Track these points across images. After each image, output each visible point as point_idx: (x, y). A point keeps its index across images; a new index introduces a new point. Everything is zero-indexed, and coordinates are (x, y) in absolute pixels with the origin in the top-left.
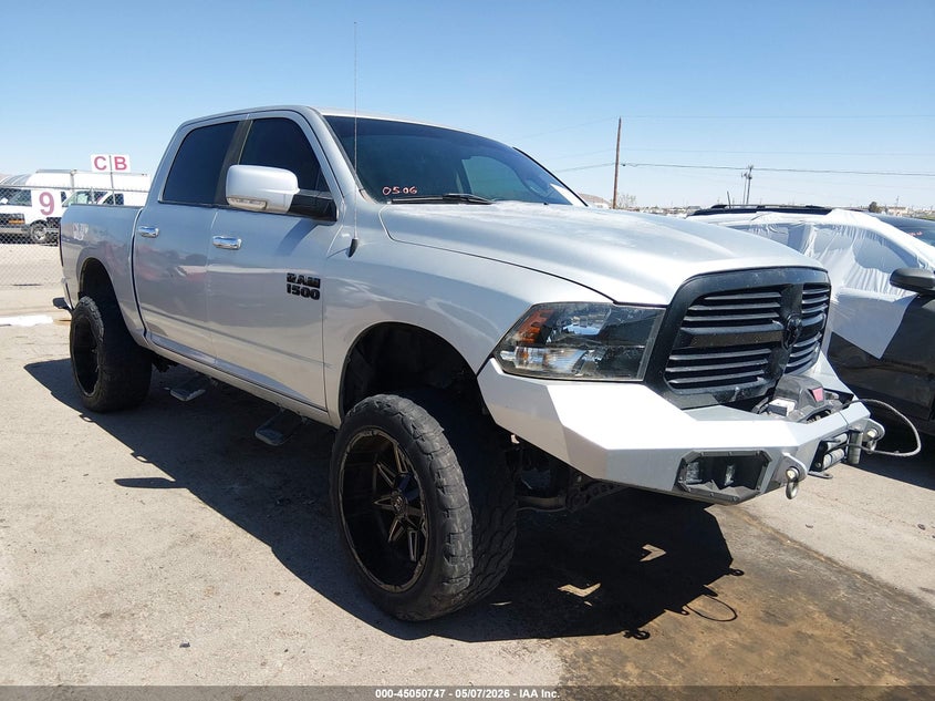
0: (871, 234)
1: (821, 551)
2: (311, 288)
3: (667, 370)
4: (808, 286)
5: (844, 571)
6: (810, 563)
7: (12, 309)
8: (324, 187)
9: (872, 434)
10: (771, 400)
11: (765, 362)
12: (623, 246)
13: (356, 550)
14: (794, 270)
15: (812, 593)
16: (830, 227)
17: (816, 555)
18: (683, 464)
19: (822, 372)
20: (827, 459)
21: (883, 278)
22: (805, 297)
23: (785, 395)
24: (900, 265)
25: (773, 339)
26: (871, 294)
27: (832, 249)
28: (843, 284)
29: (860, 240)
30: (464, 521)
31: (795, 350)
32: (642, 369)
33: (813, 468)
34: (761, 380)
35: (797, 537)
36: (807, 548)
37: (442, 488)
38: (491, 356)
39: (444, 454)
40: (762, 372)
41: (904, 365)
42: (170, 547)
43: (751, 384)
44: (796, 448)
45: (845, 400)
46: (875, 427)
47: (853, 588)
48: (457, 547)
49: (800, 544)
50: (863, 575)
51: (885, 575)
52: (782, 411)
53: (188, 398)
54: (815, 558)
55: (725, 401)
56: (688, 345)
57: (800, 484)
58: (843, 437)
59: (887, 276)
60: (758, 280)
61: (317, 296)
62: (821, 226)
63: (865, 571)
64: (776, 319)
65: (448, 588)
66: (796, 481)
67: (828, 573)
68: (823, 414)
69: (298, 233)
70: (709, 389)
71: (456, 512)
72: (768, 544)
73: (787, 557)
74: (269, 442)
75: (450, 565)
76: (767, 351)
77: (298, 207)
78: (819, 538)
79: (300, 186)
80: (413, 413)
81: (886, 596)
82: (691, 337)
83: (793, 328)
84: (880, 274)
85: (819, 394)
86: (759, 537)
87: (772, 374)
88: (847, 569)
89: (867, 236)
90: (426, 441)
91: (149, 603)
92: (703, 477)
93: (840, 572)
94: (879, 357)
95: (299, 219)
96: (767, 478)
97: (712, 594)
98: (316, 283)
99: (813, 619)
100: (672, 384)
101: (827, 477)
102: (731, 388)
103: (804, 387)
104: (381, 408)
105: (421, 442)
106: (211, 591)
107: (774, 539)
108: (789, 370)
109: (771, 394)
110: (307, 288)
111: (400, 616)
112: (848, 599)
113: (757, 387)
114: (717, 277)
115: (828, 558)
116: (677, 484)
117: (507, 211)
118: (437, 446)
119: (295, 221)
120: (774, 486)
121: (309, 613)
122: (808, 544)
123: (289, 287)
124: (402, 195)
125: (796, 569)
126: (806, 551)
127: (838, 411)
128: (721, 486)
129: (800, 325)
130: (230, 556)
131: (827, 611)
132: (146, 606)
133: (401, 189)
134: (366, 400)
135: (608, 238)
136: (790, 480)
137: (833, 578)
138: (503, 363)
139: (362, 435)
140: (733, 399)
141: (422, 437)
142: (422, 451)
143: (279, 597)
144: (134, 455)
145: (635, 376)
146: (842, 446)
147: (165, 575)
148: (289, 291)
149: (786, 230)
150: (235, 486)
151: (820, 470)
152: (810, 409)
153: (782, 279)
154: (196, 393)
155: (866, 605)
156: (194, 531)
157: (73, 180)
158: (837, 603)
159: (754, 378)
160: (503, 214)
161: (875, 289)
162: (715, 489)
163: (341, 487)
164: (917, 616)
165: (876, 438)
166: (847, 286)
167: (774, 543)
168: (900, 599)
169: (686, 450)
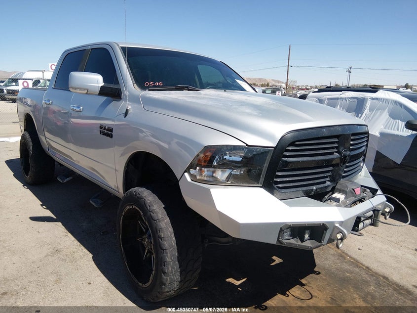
0: (397, 103)
1: (364, 263)
2: (109, 132)
3: (275, 180)
4: (353, 135)
5: (374, 274)
6: (357, 270)
7: (8, 134)
8: (117, 82)
9: (387, 210)
10: (333, 194)
11: (330, 174)
12: (255, 115)
13: (127, 263)
14: (346, 126)
15: (356, 287)
16: (377, 99)
17: (361, 266)
18: (281, 230)
19: (364, 177)
20: (361, 225)
21: (402, 124)
22: (352, 140)
23: (340, 191)
24: (410, 118)
25: (334, 162)
26: (396, 132)
27: (378, 110)
28: (382, 127)
29: (391, 106)
30: (172, 255)
31: (347, 167)
32: (262, 179)
33: (354, 230)
34: (328, 183)
35: (353, 255)
36: (357, 261)
37: (161, 238)
38: (185, 172)
39: (163, 220)
40: (328, 179)
41: (412, 167)
42: (45, 256)
43: (322, 186)
44: (342, 222)
45: (374, 192)
46: (388, 206)
47: (378, 285)
48: (168, 269)
49: (354, 259)
50: (384, 277)
51: (395, 277)
52: (337, 200)
53: (64, 181)
54: (360, 267)
55: (308, 194)
56: (286, 166)
57: (345, 241)
58: (371, 213)
59: (404, 124)
60: (325, 132)
61: (111, 136)
62: (373, 99)
63: (385, 275)
64: (336, 152)
65: (165, 289)
66: (342, 239)
67: (366, 276)
68: (361, 201)
69: (105, 105)
70: (298, 189)
71: (168, 251)
72: (338, 259)
73: (346, 266)
74: (95, 205)
75: (165, 277)
76: (331, 168)
77: (103, 92)
78: (364, 256)
79: (104, 81)
80: (150, 198)
81: (395, 289)
82: (288, 163)
83: (345, 157)
84: (400, 122)
85: (358, 191)
86: (334, 255)
87: (334, 179)
88: (376, 273)
89: (395, 104)
90: (155, 214)
91: (27, 287)
92: (293, 235)
93: (372, 275)
94: (399, 163)
95: (106, 98)
96: (327, 236)
97: (302, 285)
98: (111, 130)
99: (356, 302)
100: (278, 187)
101: (361, 235)
102: (311, 188)
103: (350, 187)
104: (136, 195)
105: (152, 214)
106: (58, 281)
107: (341, 256)
108: (344, 177)
109: (333, 191)
110: (107, 132)
111: (145, 299)
112: (375, 291)
113: (326, 187)
114: (301, 132)
115: (367, 268)
116: (278, 240)
117: (205, 94)
118: (160, 216)
119: (104, 98)
120: (331, 241)
121: (102, 295)
122: (358, 259)
123: (100, 131)
124: (155, 86)
125: (350, 273)
126: (356, 263)
127: (369, 199)
128: (302, 241)
129: (349, 155)
130: (72, 262)
131: (363, 298)
132: (25, 288)
133: (154, 83)
134: (130, 190)
135: (248, 111)
136: (338, 240)
137: (368, 279)
138: (191, 175)
139: (128, 207)
140: (313, 194)
141: (153, 211)
142: (152, 218)
143: (90, 285)
144: (42, 205)
145: (258, 183)
146: (370, 217)
147: (39, 271)
148: (100, 133)
149: (356, 100)
150: (84, 224)
151: (357, 231)
152: (353, 199)
153: (339, 131)
154: (68, 179)
155: (384, 295)
156: (59, 248)
157: (43, 75)
158: (368, 294)
159: (325, 182)
160: (202, 96)
161: (398, 130)
162: (299, 243)
163: (121, 232)
164: (409, 302)
165: (389, 212)
166: (385, 128)
167: (341, 258)
168: (402, 291)
169: (283, 223)
